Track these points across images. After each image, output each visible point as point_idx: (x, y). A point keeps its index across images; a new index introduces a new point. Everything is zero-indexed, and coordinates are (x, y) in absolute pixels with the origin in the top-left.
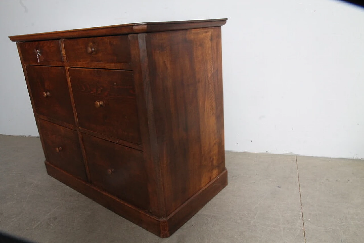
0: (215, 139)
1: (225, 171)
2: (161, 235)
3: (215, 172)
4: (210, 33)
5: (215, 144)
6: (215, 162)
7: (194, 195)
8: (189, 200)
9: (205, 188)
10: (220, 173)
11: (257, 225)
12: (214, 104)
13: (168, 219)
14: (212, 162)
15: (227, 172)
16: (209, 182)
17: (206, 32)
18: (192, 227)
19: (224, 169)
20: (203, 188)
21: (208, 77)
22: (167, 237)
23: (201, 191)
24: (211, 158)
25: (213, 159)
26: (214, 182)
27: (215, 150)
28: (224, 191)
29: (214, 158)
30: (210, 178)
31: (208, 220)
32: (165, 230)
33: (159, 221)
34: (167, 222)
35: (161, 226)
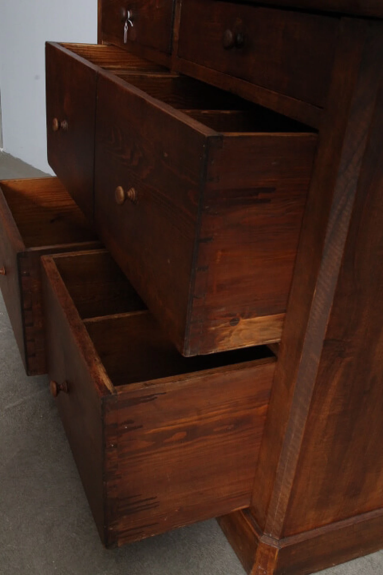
13: (284, 546)
32: (265, 565)
33: (258, 541)
34: (277, 553)
35: (258, 555)
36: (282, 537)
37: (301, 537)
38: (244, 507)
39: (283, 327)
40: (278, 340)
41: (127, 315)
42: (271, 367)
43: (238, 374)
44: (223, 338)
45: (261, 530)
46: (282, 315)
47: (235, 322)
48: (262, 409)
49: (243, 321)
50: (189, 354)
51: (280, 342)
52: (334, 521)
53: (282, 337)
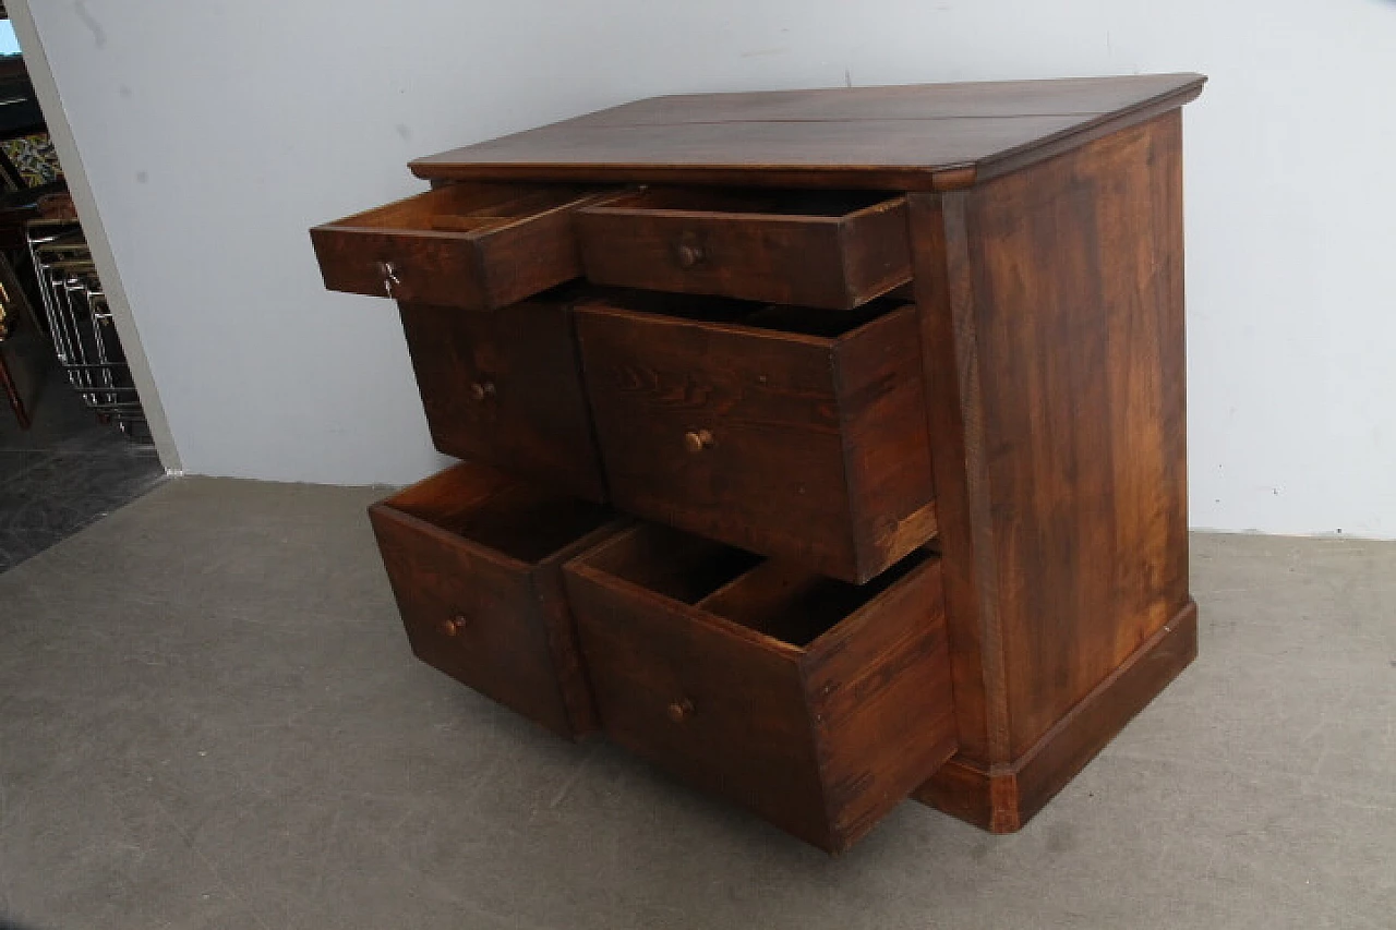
0: (1158, 498)
1: (1188, 609)
2: (993, 823)
3: (1157, 611)
4: (1146, 140)
5: (1158, 515)
6: (1156, 580)
7: (1090, 691)
8: (1077, 711)
9: (1123, 669)
10: (1170, 615)
11: (1325, 795)
12: (1156, 380)
13: (1018, 770)
14: (1148, 576)
15: (1194, 611)
16: (1138, 647)
17: (1135, 139)
18: (1091, 799)
19: (1185, 600)
20: (1117, 669)
21: (1138, 291)
22: (1011, 830)
23: (1111, 679)
24: (1144, 563)
25: (1151, 568)
26: (1155, 647)
27: (1158, 539)
28: (1185, 677)
29: (1155, 562)
30: (1141, 636)
31: (1142, 776)
32: (1005, 805)
33: (988, 779)
34: (1014, 781)
35: (994, 795)
36: (1012, 761)
37: (1030, 754)
38: (952, 753)
39: (936, 516)
40: (936, 532)
41: (730, 585)
42: (937, 567)
43: (910, 586)
44: (888, 551)
45: (986, 765)
46: (932, 503)
47: (894, 528)
48: (940, 621)
49: (901, 523)
50: (864, 580)
51: (939, 534)
52: (1055, 723)
53: (938, 528)
